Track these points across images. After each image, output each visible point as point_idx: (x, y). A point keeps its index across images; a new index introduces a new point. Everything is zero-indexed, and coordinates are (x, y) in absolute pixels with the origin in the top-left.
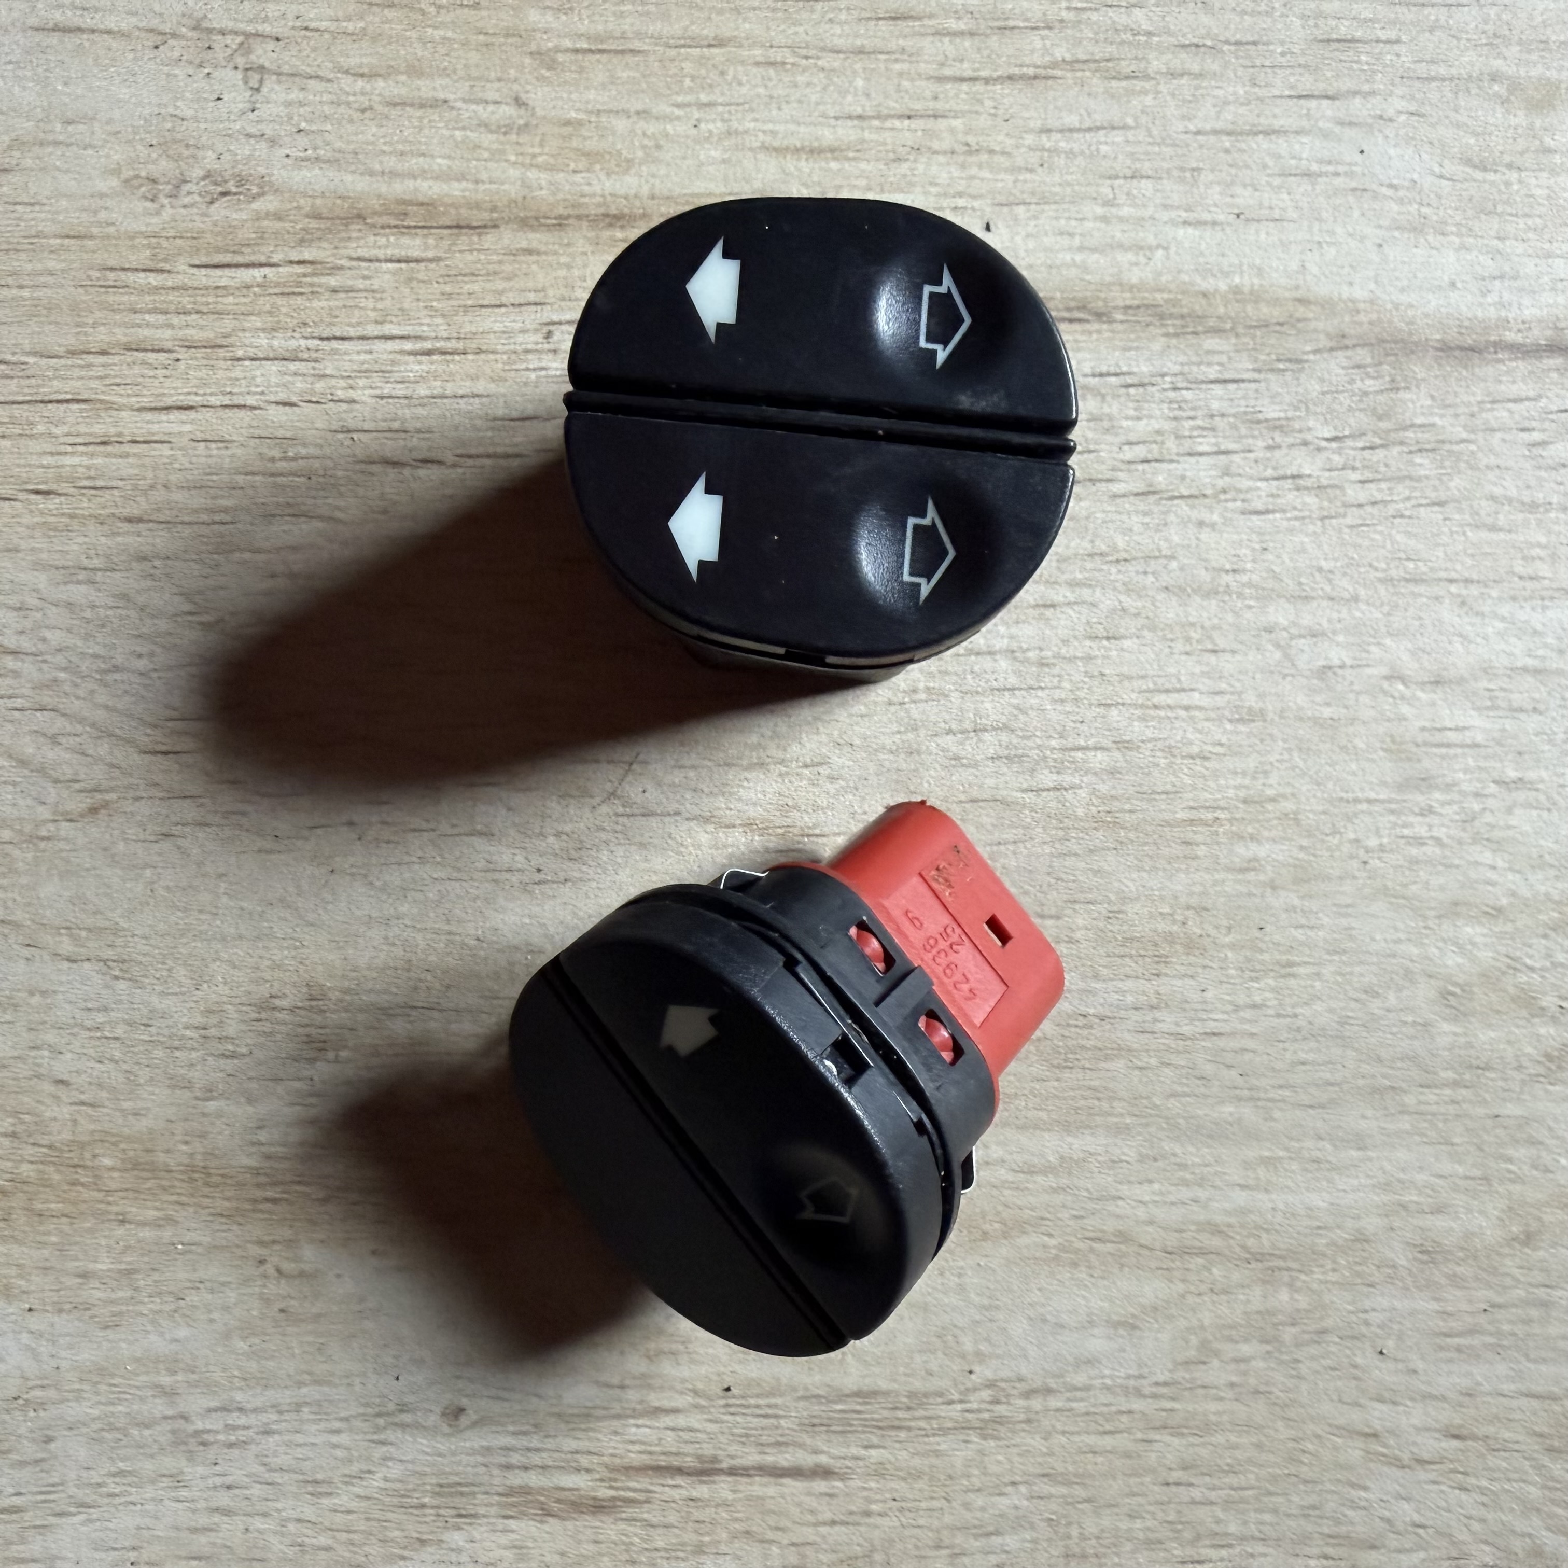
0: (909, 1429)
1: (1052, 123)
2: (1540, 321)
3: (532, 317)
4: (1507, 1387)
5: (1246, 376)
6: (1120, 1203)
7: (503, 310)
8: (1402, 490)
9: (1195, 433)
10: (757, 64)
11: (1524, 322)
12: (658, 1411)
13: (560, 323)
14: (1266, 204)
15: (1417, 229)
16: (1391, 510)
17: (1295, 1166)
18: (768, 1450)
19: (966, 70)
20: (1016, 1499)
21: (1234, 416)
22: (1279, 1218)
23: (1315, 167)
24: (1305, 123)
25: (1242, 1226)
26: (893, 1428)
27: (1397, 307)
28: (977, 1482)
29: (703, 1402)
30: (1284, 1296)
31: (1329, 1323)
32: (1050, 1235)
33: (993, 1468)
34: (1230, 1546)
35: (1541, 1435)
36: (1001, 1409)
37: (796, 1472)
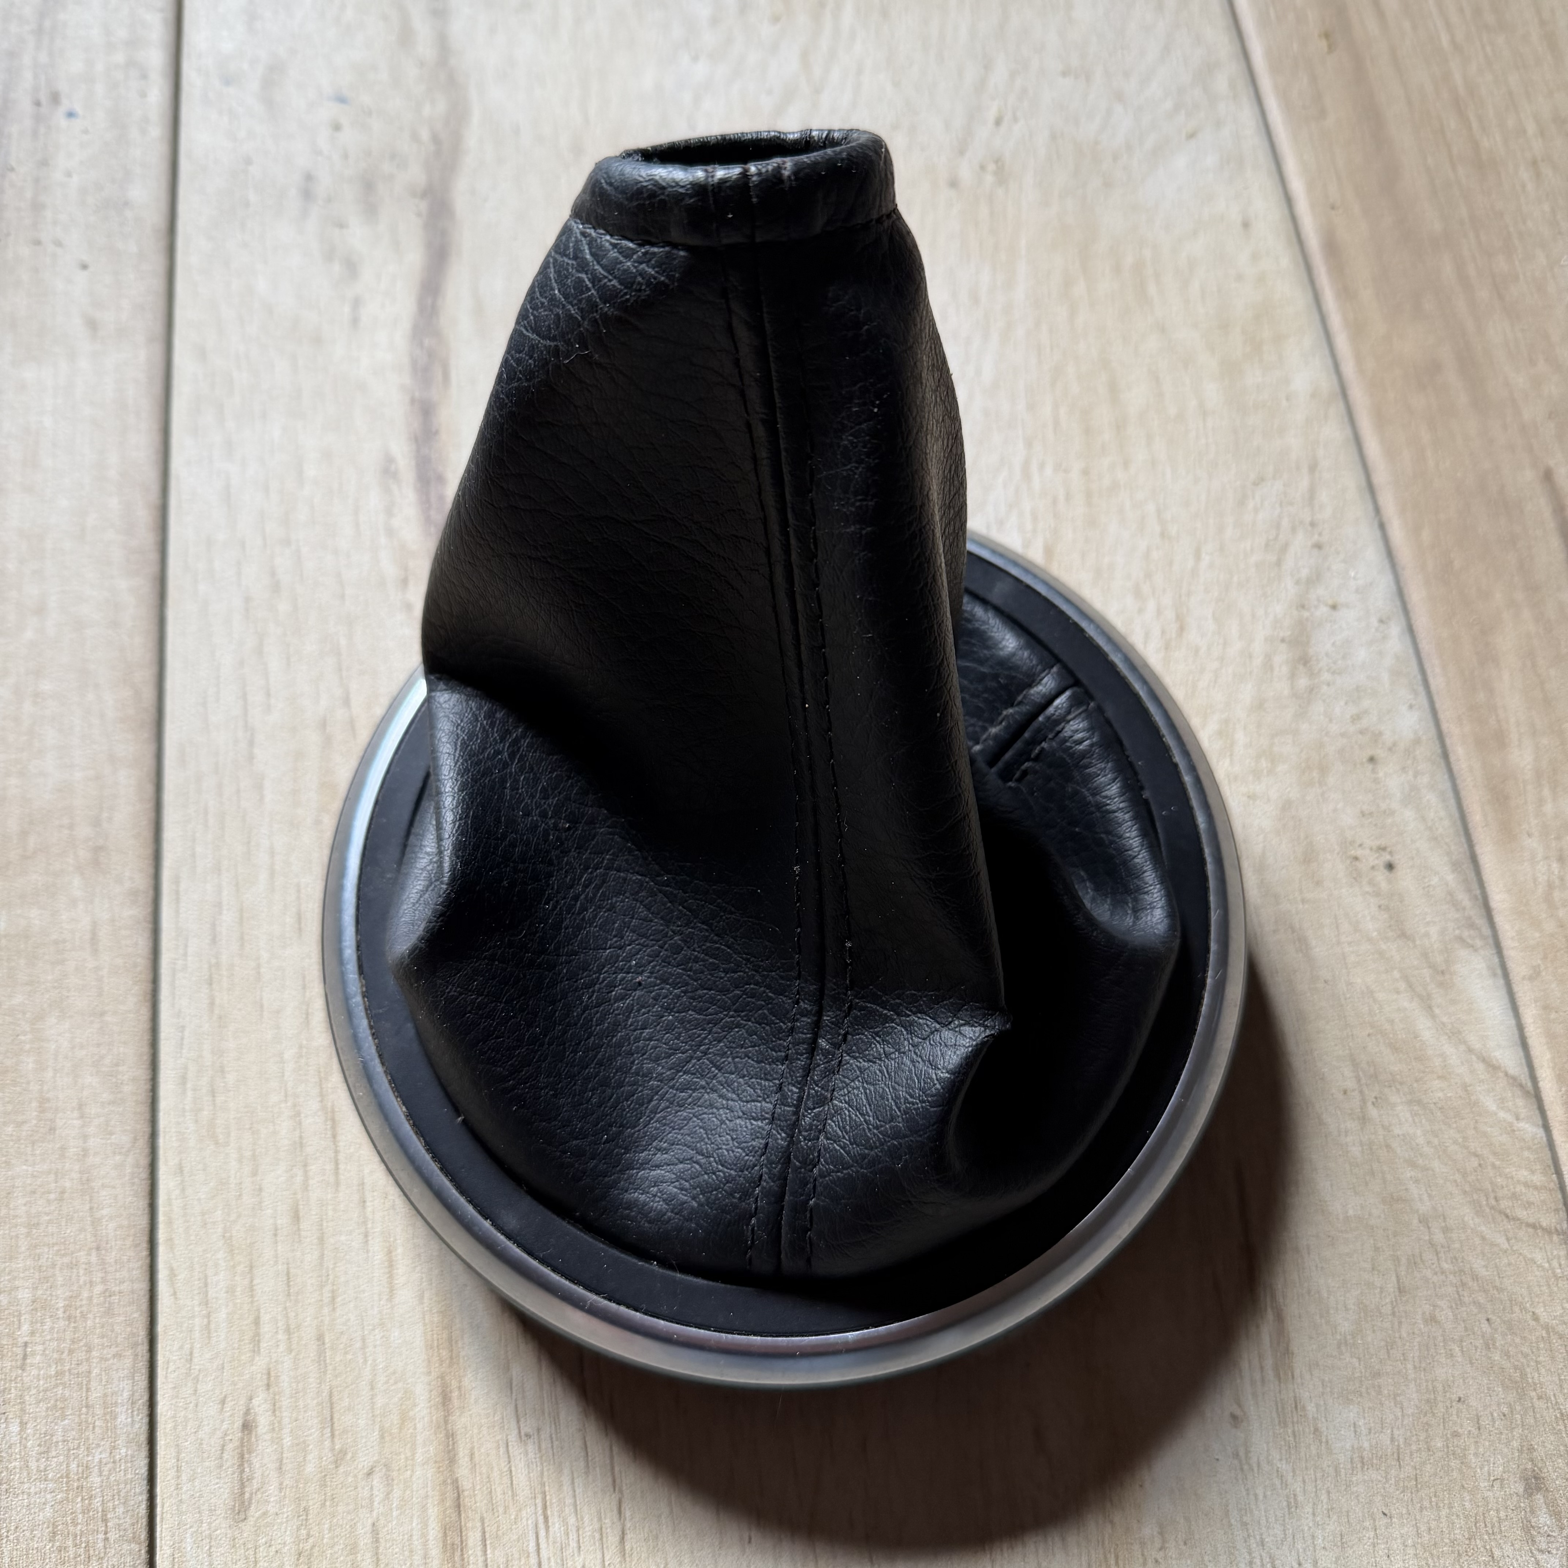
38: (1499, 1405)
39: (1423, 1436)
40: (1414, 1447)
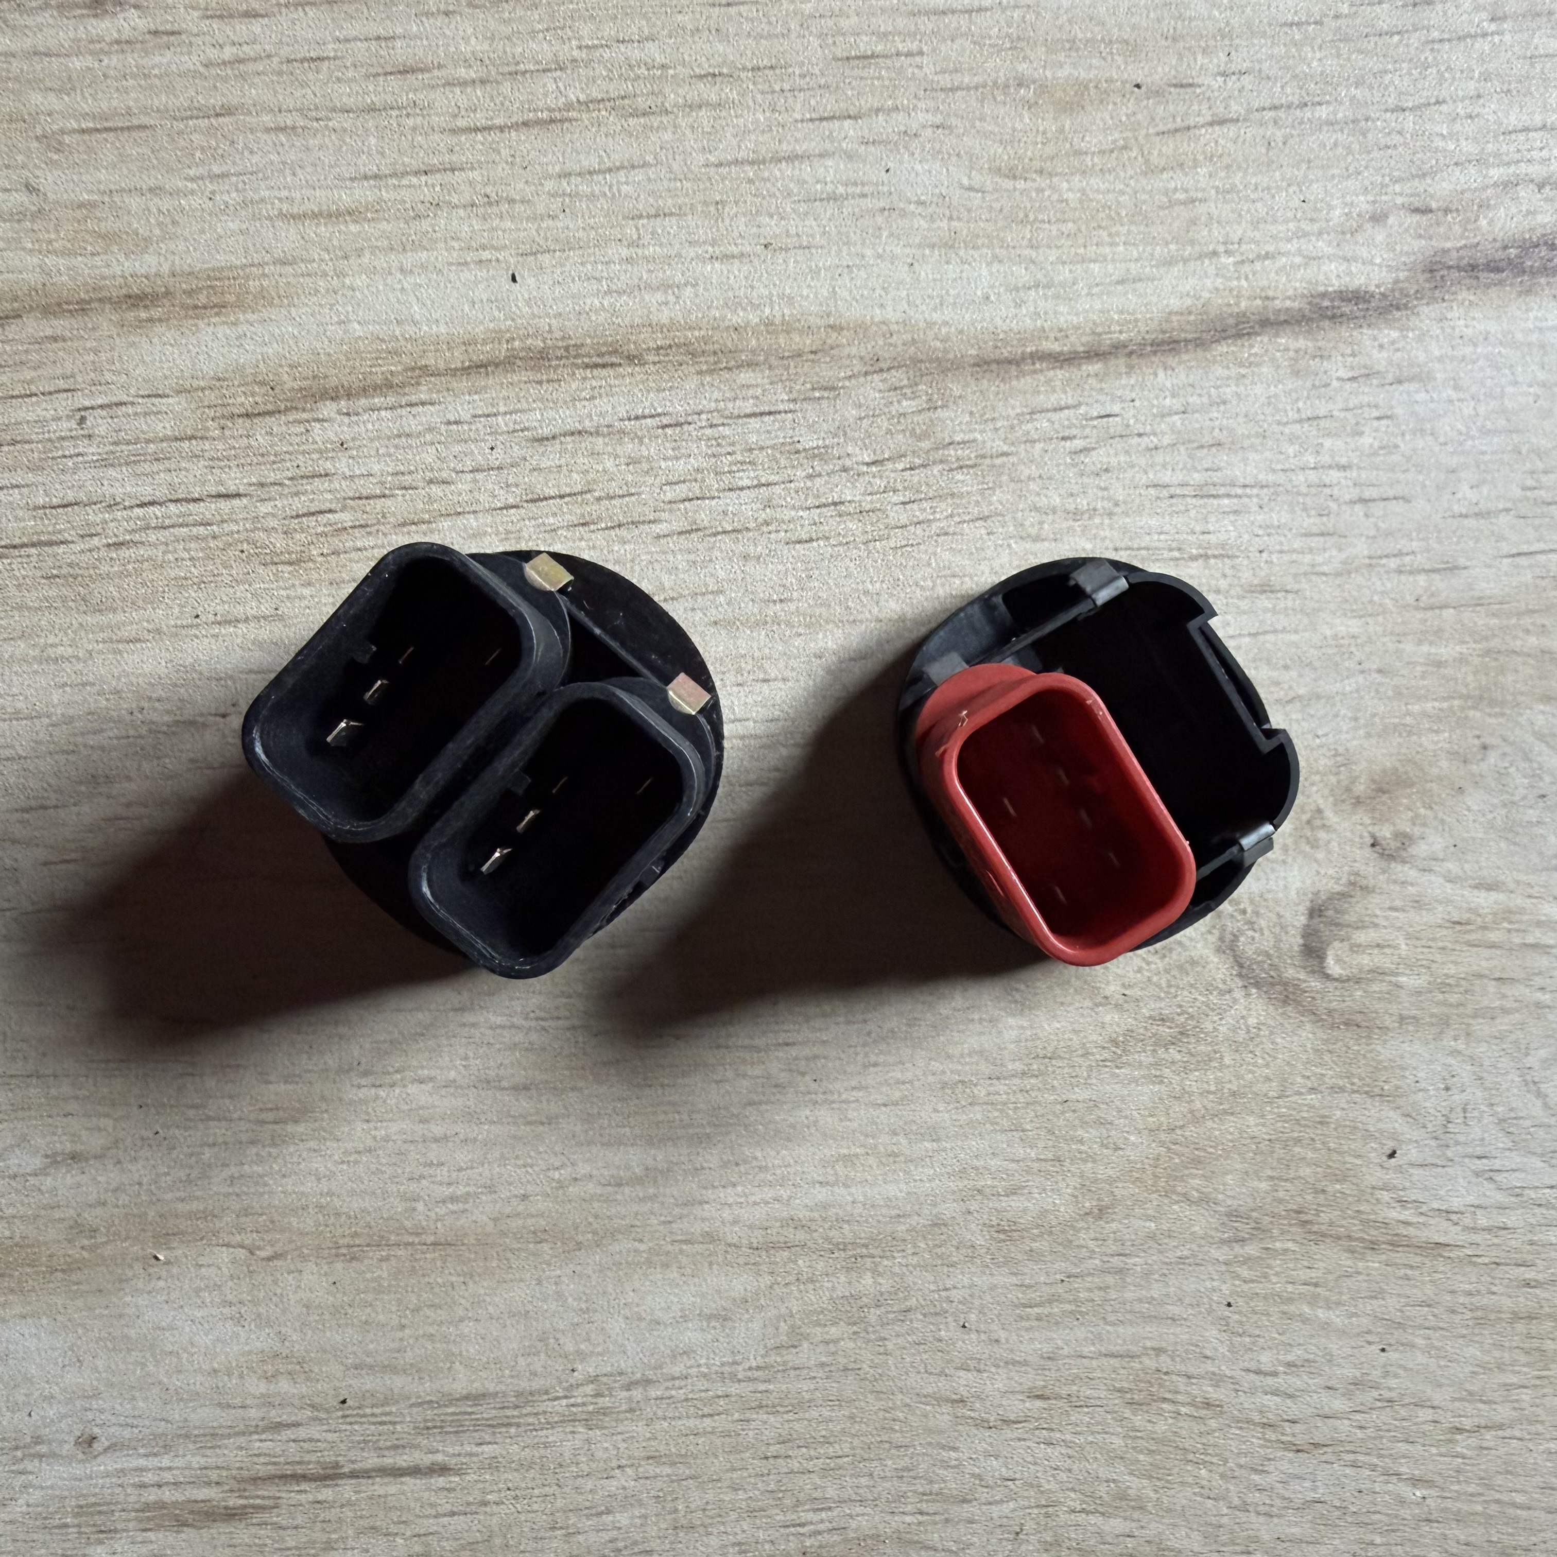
0: (518, 1425)
1: (571, 166)
2: (1077, 328)
3: (64, 404)
4: (1088, 1349)
5: (781, 407)
6: (706, 1206)
7: (34, 399)
8: (945, 508)
9: (735, 468)
10: (268, 130)
11: (1061, 330)
12: (279, 1426)
13: (92, 408)
14: (793, 231)
15: (949, 245)
16: (935, 527)
17: (872, 1161)
18: (386, 1453)
19: (480, 119)
20: (624, 1481)
21: (773, 447)
22: (859, 1210)
23: (841, 190)
24: (828, 146)
25: (824, 1219)
26: (503, 1425)
27: (930, 325)
28: (586, 1469)
29: (323, 1415)
30: (868, 1280)
31: (913, 1302)
32: (641, 1241)
33: (600, 1454)
34: (830, 1508)
35: (1120, 1390)
36: (605, 1402)
37: (415, 1471)
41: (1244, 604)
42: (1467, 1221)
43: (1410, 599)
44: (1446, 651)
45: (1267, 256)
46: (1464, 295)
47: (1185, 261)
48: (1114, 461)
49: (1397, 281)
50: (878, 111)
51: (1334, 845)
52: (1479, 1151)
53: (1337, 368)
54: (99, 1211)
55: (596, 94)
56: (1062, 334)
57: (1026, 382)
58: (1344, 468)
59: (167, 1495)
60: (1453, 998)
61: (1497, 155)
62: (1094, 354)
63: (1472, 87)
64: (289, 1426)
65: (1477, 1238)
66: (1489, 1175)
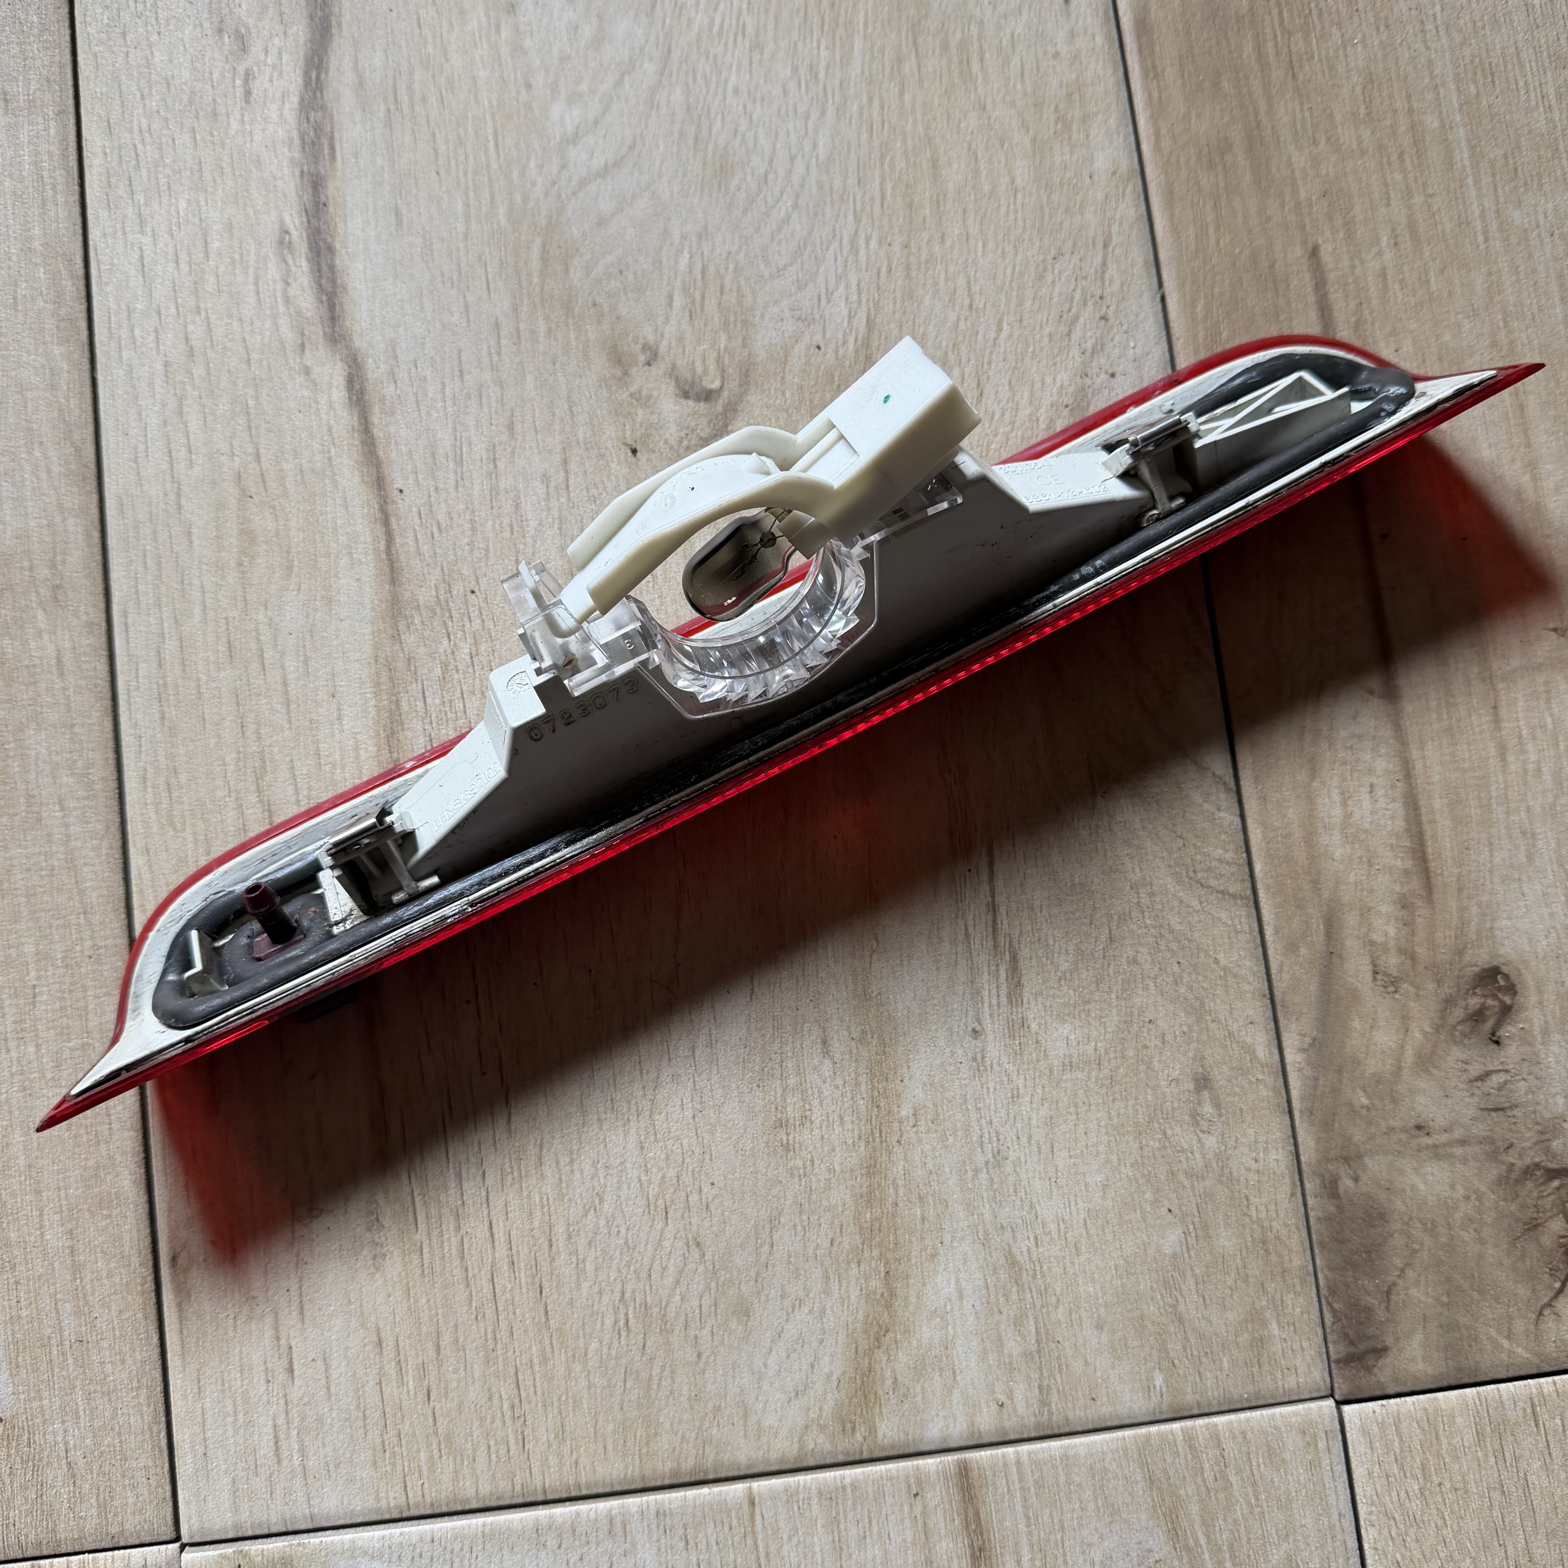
38: (1181, 1025)
39: (1119, 1047)
40: (1112, 1056)
41: (519, 437)
42: (854, 306)
43: (514, 348)
44: (542, 328)
45: (330, 430)
46: (348, 323)
47: (334, 474)
48: (444, 510)
49: (342, 360)
50: (258, 640)
51: (650, 386)
52: (816, 301)
53: (389, 390)
54: (853, 1029)
55: (253, 788)
56: (375, 539)
57: (402, 558)
58: (444, 385)
59: (1004, 991)
60: (732, 318)
61: (271, 309)
62: (386, 522)
63: (236, 324)
64: (966, 929)
65: (864, 299)
66: (829, 294)
